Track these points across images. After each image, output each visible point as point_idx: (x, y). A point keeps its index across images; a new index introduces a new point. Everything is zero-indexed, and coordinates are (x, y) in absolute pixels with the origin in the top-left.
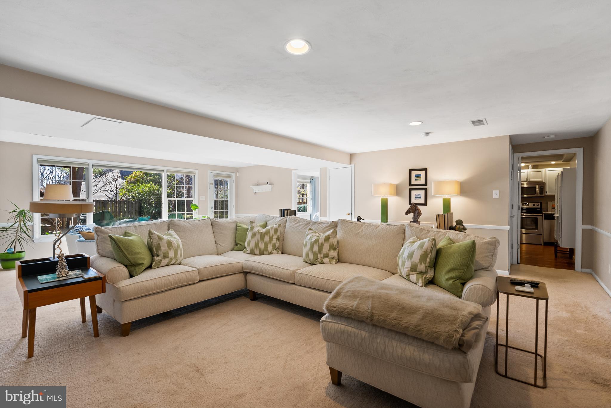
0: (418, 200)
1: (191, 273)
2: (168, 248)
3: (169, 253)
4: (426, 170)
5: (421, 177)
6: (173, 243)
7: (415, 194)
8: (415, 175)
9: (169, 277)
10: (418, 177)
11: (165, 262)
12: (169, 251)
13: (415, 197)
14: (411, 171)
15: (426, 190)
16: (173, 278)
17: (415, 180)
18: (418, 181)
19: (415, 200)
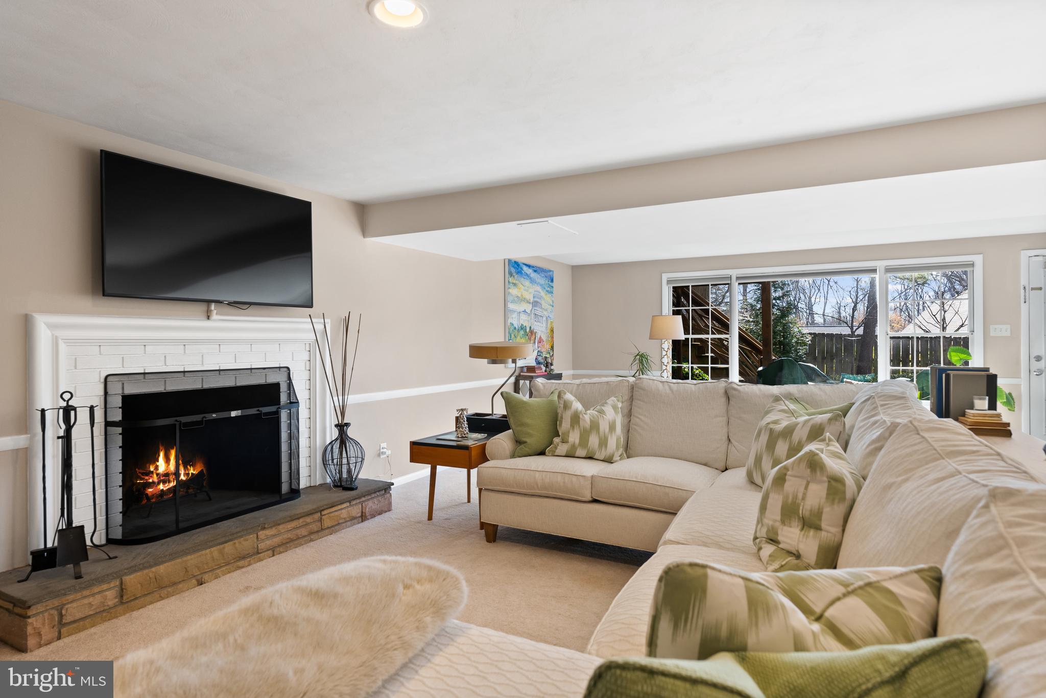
1: (574, 479)
2: (571, 425)
3: (570, 435)
6: (582, 419)
9: (537, 474)
11: (563, 449)
12: (571, 431)
16: (542, 476)
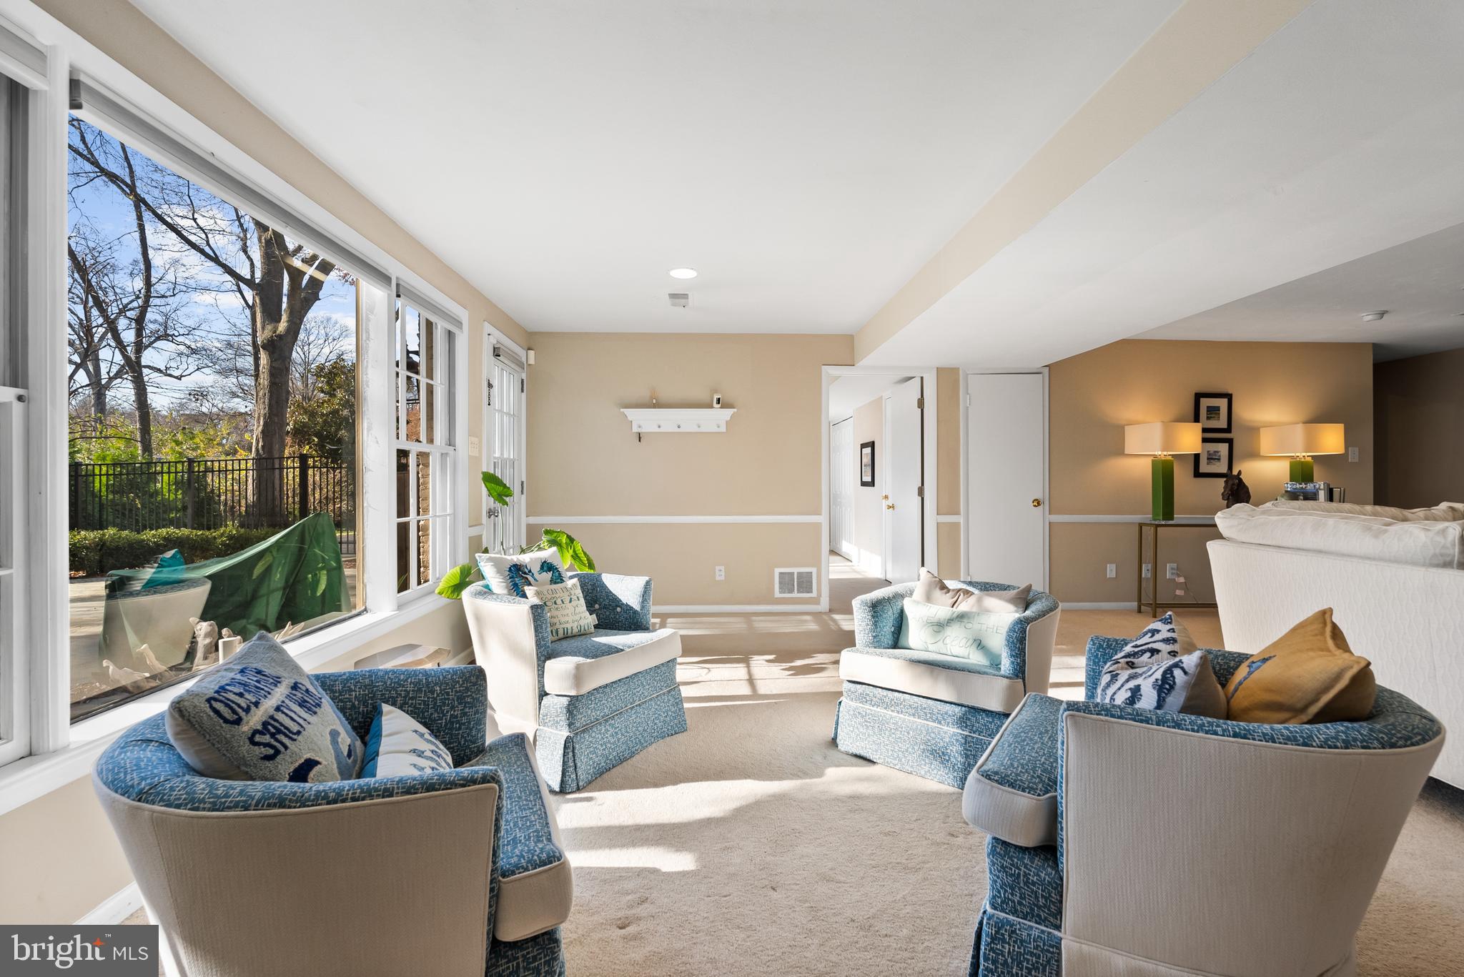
0: (1214, 464)
4: (1229, 397)
5: (1219, 413)
7: (1208, 452)
8: (1208, 407)
10: (1213, 411)
13: (1208, 459)
14: (1198, 396)
15: (1230, 442)
17: (1208, 418)
18: (1214, 421)
19: (1208, 464)
